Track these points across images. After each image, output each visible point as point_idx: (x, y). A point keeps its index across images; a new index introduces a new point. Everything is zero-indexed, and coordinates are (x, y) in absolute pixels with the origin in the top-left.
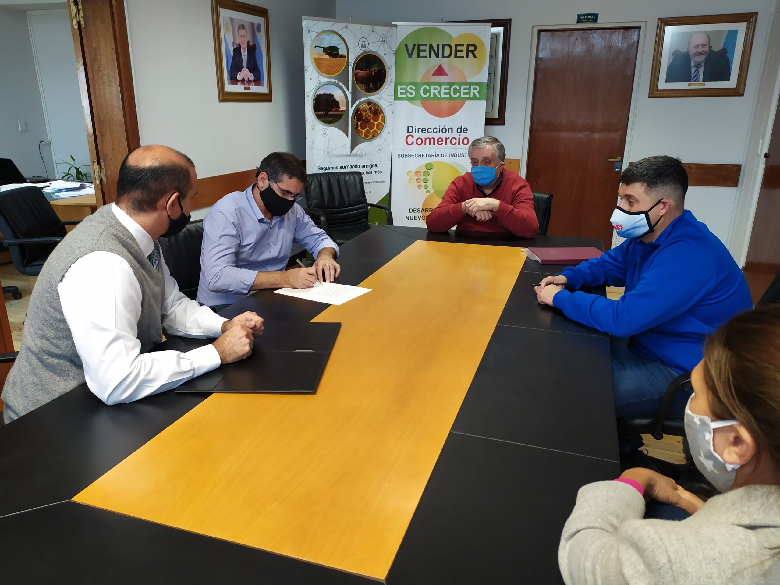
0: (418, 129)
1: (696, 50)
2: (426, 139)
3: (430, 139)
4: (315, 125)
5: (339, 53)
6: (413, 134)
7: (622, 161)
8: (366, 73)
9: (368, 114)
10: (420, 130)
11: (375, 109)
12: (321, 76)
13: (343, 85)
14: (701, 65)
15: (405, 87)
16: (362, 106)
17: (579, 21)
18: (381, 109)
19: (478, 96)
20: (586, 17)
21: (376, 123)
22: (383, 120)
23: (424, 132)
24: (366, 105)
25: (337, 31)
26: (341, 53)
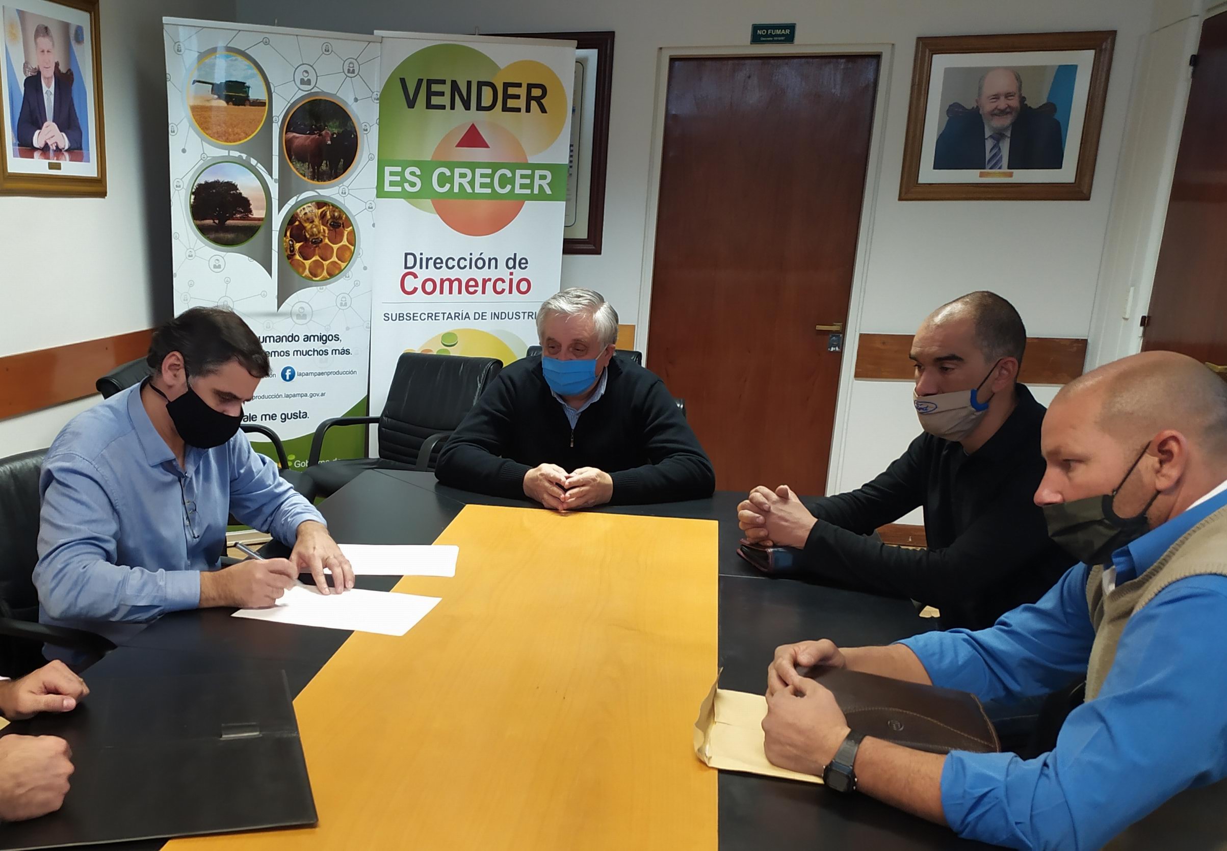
0: (428, 260)
1: (994, 105)
2: (442, 281)
3: (451, 282)
4: (195, 249)
5: (248, 96)
6: (416, 270)
7: (843, 331)
8: (311, 141)
9: (316, 226)
10: (431, 263)
11: (333, 217)
12: (209, 144)
13: (259, 165)
14: (1004, 134)
15: (399, 169)
16: (304, 209)
17: (756, 39)
18: (347, 217)
19: (549, 191)
20: (769, 32)
21: (335, 247)
22: (352, 241)
23: (438, 266)
24: (313, 208)
25: (243, 50)
26: (252, 96)
